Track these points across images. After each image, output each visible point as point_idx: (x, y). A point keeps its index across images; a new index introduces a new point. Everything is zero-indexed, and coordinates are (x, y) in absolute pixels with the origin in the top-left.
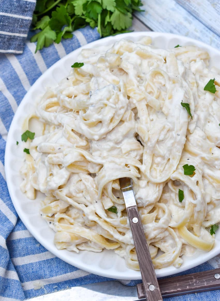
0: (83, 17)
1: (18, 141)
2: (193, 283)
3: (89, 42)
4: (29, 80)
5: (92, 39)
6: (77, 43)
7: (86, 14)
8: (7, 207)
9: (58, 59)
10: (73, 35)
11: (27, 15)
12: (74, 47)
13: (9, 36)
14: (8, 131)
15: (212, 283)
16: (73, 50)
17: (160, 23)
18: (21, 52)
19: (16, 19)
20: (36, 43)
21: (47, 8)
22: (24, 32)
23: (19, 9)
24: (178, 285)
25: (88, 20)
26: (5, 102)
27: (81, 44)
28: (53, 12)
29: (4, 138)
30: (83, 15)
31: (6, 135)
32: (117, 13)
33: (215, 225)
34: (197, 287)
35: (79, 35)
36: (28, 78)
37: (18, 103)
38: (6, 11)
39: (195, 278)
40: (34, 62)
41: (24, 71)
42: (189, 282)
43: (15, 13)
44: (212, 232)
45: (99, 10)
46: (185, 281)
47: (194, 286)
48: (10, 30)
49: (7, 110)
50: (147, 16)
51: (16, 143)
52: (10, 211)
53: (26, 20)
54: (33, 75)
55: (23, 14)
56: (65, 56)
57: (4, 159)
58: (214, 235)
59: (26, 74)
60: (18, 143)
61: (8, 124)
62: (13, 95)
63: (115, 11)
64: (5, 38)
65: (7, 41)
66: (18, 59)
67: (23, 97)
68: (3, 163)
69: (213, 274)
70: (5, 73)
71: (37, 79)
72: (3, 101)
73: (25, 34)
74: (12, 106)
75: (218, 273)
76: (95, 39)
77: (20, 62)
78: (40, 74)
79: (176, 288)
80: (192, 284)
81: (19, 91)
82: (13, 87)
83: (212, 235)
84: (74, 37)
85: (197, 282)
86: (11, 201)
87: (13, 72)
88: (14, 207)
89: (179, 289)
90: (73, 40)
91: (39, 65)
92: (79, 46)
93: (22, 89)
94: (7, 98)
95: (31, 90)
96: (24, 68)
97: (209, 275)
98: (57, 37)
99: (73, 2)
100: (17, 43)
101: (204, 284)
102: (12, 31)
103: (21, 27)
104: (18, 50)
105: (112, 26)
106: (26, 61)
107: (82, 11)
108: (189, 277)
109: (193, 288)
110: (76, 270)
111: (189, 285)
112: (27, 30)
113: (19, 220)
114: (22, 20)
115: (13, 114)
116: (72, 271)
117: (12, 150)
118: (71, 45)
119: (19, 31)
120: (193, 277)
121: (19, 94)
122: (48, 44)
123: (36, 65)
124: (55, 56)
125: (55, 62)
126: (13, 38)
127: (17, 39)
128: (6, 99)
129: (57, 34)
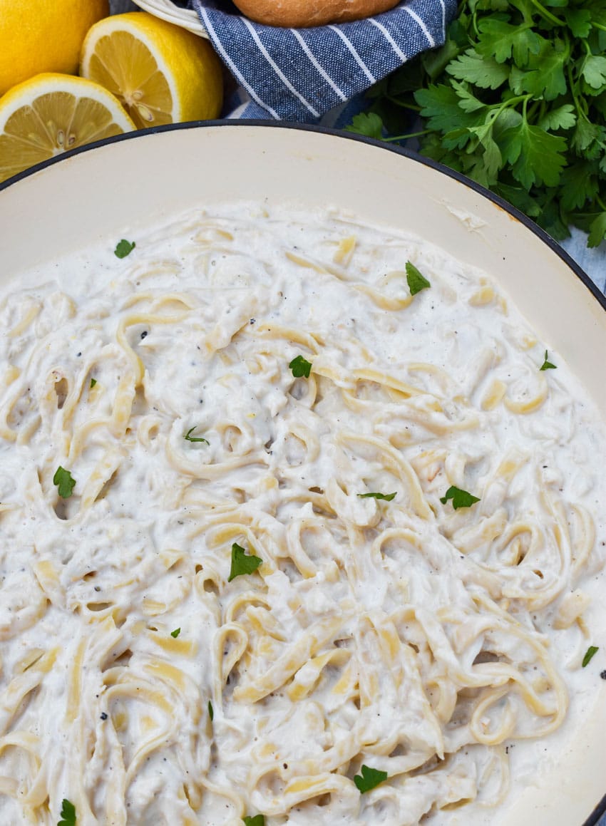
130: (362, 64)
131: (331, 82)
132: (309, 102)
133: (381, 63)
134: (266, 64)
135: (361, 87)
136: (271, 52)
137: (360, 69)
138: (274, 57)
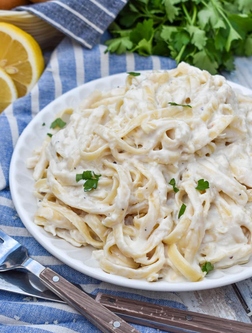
0: (167, 43)
2: (159, 312)
5: (167, 68)
6: (150, 65)
7: (171, 42)
11: (111, 11)
12: (145, 66)
13: (85, 22)
14: (40, 111)
15: (180, 321)
16: (143, 69)
18: (90, 46)
19: (99, 9)
22: (101, 27)
24: (142, 308)
25: (170, 47)
27: (154, 68)
29: (33, 115)
30: (168, 41)
31: (36, 114)
32: (203, 54)
34: (162, 318)
37: (64, 91)
39: (163, 310)
40: (98, 63)
41: (85, 66)
42: (156, 311)
43: (101, 3)
44: (204, 269)
45: (185, 41)
47: (159, 316)
48: (88, 17)
49: (48, 92)
51: (42, 123)
53: (108, 15)
54: (91, 75)
55: (108, 8)
58: (205, 273)
59: (85, 70)
60: (44, 124)
61: (43, 105)
62: (62, 82)
63: (202, 50)
64: (79, 22)
65: (81, 27)
66: (84, 53)
68: (20, 134)
70: (64, 59)
72: (49, 81)
73: (102, 30)
74: (56, 91)
77: (84, 57)
78: (99, 77)
79: (138, 310)
80: (157, 313)
81: (70, 82)
82: (66, 75)
85: (164, 314)
87: (73, 62)
89: (141, 313)
91: (102, 69)
92: (151, 68)
93: (74, 82)
95: (81, 87)
96: (86, 63)
97: (181, 313)
100: (90, 35)
101: (171, 319)
102: (90, 19)
103: (101, 20)
106: (91, 58)
107: (169, 37)
108: (158, 306)
109: (157, 317)
110: (41, 255)
111: (154, 314)
112: (106, 27)
114: (105, 14)
115: (53, 99)
116: (37, 255)
117: (35, 127)
118: (143, 65)
119: (97, 23)
120: (162, 308)
121: (68, 84)
122: (121, 51)
123: (99, 67)
124: (122, 69)
127: (91, 31)
128: (53, 81)
131: (105, 10)
132: (96, 26)
134: (70, 13)
135: (121, 7)
136: (70, 6)
138: (73, 7)
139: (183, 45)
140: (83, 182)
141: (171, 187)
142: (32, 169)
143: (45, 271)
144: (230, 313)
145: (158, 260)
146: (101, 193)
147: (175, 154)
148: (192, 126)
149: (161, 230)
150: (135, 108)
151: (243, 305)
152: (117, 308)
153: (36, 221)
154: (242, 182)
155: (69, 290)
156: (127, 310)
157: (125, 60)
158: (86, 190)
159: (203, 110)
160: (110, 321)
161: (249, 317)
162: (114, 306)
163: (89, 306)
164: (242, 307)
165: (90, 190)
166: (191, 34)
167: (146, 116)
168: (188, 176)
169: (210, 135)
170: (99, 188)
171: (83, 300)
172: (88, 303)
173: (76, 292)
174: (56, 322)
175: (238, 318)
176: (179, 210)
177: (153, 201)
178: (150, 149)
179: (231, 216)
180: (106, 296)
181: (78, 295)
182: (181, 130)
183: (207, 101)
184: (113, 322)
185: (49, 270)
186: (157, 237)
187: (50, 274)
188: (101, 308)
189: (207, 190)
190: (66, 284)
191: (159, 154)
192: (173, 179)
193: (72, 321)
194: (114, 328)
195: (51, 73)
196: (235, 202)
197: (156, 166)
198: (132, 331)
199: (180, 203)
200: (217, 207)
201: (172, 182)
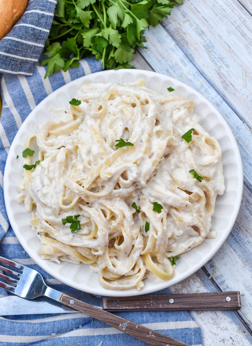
0: (90, 49)
1: (18, 155)
2: (150, 303)
3: (93, 72)
4: (35, 100)
5: (96, 69)
6: (82, 72)
7: (93, 46)
8: (2, 215)
9: (63, 84)
10: (79, 64)
11: (39, 43)
12: (78, 74)
13: (21, 60)
14: (11, 144)
15: (166, 306)
16: (78, 77)
17: (159, 61)
18: (31, 74)
19: (29, 45)
20: (46, 67)
21: (60, 34)
22: (35, 58)
23: (33, 36)
24: (137, 304)
25: (94, 52)
26: (11, 118)
27: (86, 73)
28: (63, 42)
29: (6, 150)
30: (90, 47)
31: (9, 148)
33: (176, 256)
34: (153, 308)
35: (85, 65)
36: (34, 98)
37: (23, 120)
38: (21, 38)
39: (152, 300)
40: (41, 84)
41: (32, 91)
42: (147, 302)
43: (29, 40)
44: (173, 263)
45: (105, 45)
46: (144, 301)
47: (151, 307)
48: (23, 55)
49: (12, 126)
50: (149, 52)
51: (16, 157)
52: (4, 219)
53: (38, 47)
54: (39, 96)
55: (36, 42)
56: (70, 82)
57: (4, 170)
58: (174, 265)
59: (33, 94)
60: (18, 157)
61: (11, 138)
62: (19, 113)
63: (119, 47)
64: (17, 61)
65: (20, 64)
66: (27, 80)
67: (27, 115)
68: (3, 173)
69: (168, 298)
70: (14, 92)
71: (42, 99)
72: (9, 117)
73: (37, 59)
74: (17, 122)
75: (173, 298)
76: (98, 70)
77: (29, 83)
78: (46, 96)
79: (135, 306)
81: (25, 109)
82: (20, 105)
83: (173, 265)
84: (80, 66)
85: (154, 303)
86: (6, 210)
87: (21, 92)
88: (7, 215)
89: (138, 307)
90: (79, 68)
91: (45, 87)
92: (84, 75)
93: (28, 107)
94: (14, 114)
95: (36, 110)
96: (32, 88)
97: (165, 299)
98: (65, 65)
99: (82, 34)
100: (28, 66)
101: (159, 306)
102: (24, 56)
103: (33, 53)
104: (29, 73)
105: (115, 61)
106: (35, 82)
107: (90, 43)
108: (148, 298)
109: (149, 308)
111: (147, 305)
112: (38, 55)
113: (10, 228)
114: (35, 46)
115: (18, 130)
117: (12, 163)
118: (76, 73)
119: (31, 56)
120: (151, 298)
121: (25, 112)
123: (43, 87)
124: (61, 81)
125: (61, 86)
126: (25, 62)
127: (29, 63)
128: (12, 115)
129: (65, 61)
130: (40, 29)
131: (34, 44)
132: (32, 58)
133: (46, 23)
134: (7, 57)
135: (46, 37)
136: (5, 51)
137: (41, 31)
138: (8, 52)
139: (103, 49)
140: (69, 225)
141: (134, 211)
142: (23, 202)
143: (62, 298)
144: (196, 280)
145: (140, 270)
146: (85, 230)
147: (131, 189)
148: (138, 163)
149: (137, 250)
150: (89, 152)
151: (203, 270)
152: (120, 308)
153: (43, 257)
154: (184, 190)
155: (84, 309)
156: (127, 308)
157: (61, 74)
158: (73, 232)
159: (142, 142)
160: (120, 324)
161: (210, 280)
162: (117, 307)
163: (102, 317)
164: (203, 272)
165: (76, 231)
166: (107, 38)
167: (101, 166)
168: (144, 199)
169: (153, 165)
170: (82, 227)
171: (96, 313)
172: (100, 315)
173: (89, 308)
174: (80, 326)
175: (203, 282)
176: (145, 226)
177: (125, 231)
178: (112, 190)
179: (183, 222)
180: (110, 300)
181: (92, 311)
182: (131, 171)
183: (143, 131)
184: (122, 324)
185: (65, 297)
186: (135, 255)
187: (66, 299)
188: (110, 315)
189: (162, 210)
190: (81, 304)
191: (119, 193)
192: (134, 203)
193: (91, 320)
194: (124, 329)
195: (8, 109)
196: (184, 210)
197: (120, 201)
198: (137, 327)
199: (143, 220)
200: (172, 217)
201: (134, 205)
